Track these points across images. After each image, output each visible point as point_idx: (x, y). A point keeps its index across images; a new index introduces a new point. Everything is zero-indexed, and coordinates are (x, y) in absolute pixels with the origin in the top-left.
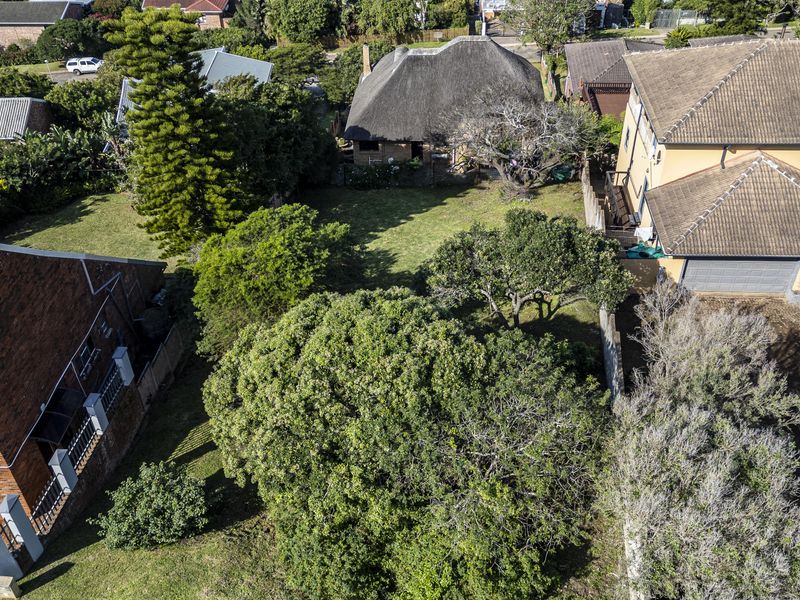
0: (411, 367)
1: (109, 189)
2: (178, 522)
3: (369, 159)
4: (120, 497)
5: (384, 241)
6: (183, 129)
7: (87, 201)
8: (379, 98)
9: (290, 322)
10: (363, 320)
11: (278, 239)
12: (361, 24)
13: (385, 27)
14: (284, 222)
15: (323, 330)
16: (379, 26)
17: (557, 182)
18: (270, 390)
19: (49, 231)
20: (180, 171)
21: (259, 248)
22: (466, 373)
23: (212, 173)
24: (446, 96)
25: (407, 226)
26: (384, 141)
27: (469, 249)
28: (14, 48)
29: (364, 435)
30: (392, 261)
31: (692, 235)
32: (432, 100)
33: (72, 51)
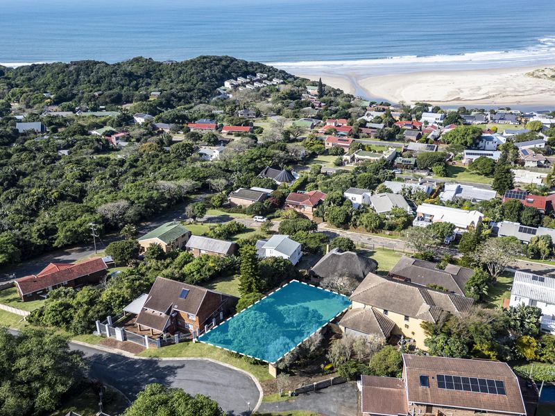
12: (358, 223)
16: (364, 225)
19: (223, 282)
20: (247, 279)
21: (249, 300)
23: (254, 281)
28: (241, 207)
31: (346, 322)
32: (335, 269)
33: (257, 213)
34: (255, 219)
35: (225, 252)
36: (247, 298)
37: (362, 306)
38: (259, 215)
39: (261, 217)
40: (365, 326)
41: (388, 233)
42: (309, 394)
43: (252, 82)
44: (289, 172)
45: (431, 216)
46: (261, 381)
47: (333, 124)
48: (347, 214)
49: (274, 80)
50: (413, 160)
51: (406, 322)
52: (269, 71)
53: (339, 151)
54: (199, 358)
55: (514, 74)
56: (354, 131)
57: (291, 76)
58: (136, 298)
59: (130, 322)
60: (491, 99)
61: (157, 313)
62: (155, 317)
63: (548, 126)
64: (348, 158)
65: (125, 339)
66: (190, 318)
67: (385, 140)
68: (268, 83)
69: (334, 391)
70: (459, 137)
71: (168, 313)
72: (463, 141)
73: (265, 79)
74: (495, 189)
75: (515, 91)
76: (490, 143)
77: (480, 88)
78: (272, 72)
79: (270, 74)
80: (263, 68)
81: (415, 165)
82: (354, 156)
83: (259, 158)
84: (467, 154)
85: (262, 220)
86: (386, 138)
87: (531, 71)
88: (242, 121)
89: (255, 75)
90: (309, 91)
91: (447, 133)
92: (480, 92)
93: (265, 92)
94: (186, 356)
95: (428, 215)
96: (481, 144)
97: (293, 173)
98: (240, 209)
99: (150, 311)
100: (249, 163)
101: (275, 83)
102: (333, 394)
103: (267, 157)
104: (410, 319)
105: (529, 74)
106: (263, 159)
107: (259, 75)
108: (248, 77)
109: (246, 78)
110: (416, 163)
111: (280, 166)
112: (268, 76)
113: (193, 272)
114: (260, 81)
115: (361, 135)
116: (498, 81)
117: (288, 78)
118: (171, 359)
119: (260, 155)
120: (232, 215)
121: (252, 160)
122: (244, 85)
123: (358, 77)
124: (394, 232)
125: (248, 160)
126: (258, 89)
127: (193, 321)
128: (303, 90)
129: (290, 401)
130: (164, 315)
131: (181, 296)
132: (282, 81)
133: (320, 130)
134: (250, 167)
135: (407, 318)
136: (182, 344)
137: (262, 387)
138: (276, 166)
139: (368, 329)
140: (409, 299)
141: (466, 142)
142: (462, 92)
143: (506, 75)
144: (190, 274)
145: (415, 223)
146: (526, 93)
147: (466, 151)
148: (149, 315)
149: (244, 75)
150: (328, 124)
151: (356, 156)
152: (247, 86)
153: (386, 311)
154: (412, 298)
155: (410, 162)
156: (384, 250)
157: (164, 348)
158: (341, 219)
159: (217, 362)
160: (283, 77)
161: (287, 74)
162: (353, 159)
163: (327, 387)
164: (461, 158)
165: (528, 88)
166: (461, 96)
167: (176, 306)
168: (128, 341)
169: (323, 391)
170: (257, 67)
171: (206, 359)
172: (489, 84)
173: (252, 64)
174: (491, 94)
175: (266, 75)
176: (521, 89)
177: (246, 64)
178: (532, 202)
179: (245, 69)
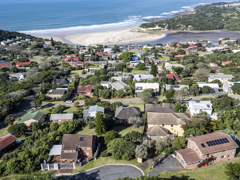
0: (123, 143)
1: (85, 126)
2: (106, 155)
3: (118, 121)
4: (101, 154)
5: (120, 133)
6: (101, 122)
7: (82, 128)
8: (119, 114)
9: (114, 140)
10: (120, 140)
11: (112, 134)
12: (115, 95)
13: (119, 96)
14: (112, 132)
15: (117, 141)
16: (118, 96)
17: (142, 125)
18: (113, 145)
19: (79, 132)
20: (100, 126)
21: (110, 134)
22: (127, 144)
23: (103, 127)
24: (128, 114)
25: (123, 131)
26: (120, 119)
27: (128, 134)
29: (120, 147)
30: (121, 135)
31: (150, 133)
32: (126, 114)
33: (67, 100)
34: (66, 103)
35: (72, 118)
36: (109, 134)
37: (153, 125)
38: (68, 100)
39: (69, 101)
40: (159, 133)
41: (128, 97)
42: (159, 165)
43: (15, 41)
44: (66, 79)
45: (141, 87)
46: (138, 166)
47: (70, 57)
48: (110, 92)
49: (26, 40)
50: (114, 67)
51: (172, 128)
52: (22, 35)
53: (80, 68)
54: (103, 165)
55: (125, 31)
56: (81, 59)
57: (34, 37)
58: (51, 148)
59: (53, 160)
60: (121, 41)
61: (71, 151)
62: (70, 153)
63: (150, 49)
64: (87, 70)
65: (59, 168)
66: (87, 149)
67: (95, 61)
68: (24, 41)
69: (166, 161)
70: (125, 56)
71: (77, 150)
72: (127, 58)
73: (21, 39)
74: (152, 74)
75: (128, 38)
76: (136, 57)
77: (115, 38)
78: (24, 36)
79: (23, 37)
80: (19, 35)
81: (116, 69)
82: (89, 69)
83: (49, 75)
84: (132, 63)
85: (70, 102)
86: (96, 60)
87: (130, 30)
88: (25, 59)
89: (16, 38)
90: (46, 44)
91: (120, 55)
92: (116, 39)
93: (24, 45)
94: (96, 166)
95: (139, 87)
96: (133, 58)
97: (68, 79)
98: (55, 99)
99: (66, 151)
100: (44, 78)
101: (27, 41)
102: (167, 162)
103: (52, 74)
104: (173, 126)
105: (130, 31)
106: (51, 75)
107: (17, 38)
108: (12, 39)
109: (11, 39)
110: (116, 68)
111: (60, 77)
112: (23, 38)
113: (64, 131)
114: (19, 40)
115: (85, 60)
116: (120, 34)
117: (32, 38)
118: (91, 169)
119: (49, 74)
120: (53, 103)
121: (46, 76)
122: (11, 43)
123: (64, 36)
124: (130, 96)
125: (44, 77)
126: (20, 44)
127: (89, 150)
128: (42, 43)
129: (154, 170)
130: (74, 151)
131: (80, 141)
132: (30, 40)
133: (65, 60)
134: (46, 80)
135: (172, 126)
136: (90, 162)
137: (140, 168)
138: (58, 77)
139: (160, 134)
140: (170, 118)
141: (129, 58)
142: (109, 39)
143: (122, 32)
144: (63, 132)
145: (136, 91)
146: (132, 38)
147: (130, 62)
148: (66, 153)
149: (10, 38)
150: (67, 57)
151: (90, 69)
152: (13, 43)
153: (163, 125)
154: (172, 118)
155: (113, 68)
156: (131, 104)
157: (84, 166)
158: (108, 95)
159: (112, 164)
160: (30, 38)
161: (31, 36)
162: (89, 70)
163: (163, 160)
164: (129, 65)
165: (132, 36)
166: (110, 41)
167: (79, 146)
168: (61, 168)
169: (162, 162)
170: (16, 34)
171: (107, 165)
172: (118, 36)
173: (12, 33)
174: (120, 39)
175: (21, 38)
176: (130, 37)
177: (9, 33)
178: (168, 77)
179: (9, 35)
